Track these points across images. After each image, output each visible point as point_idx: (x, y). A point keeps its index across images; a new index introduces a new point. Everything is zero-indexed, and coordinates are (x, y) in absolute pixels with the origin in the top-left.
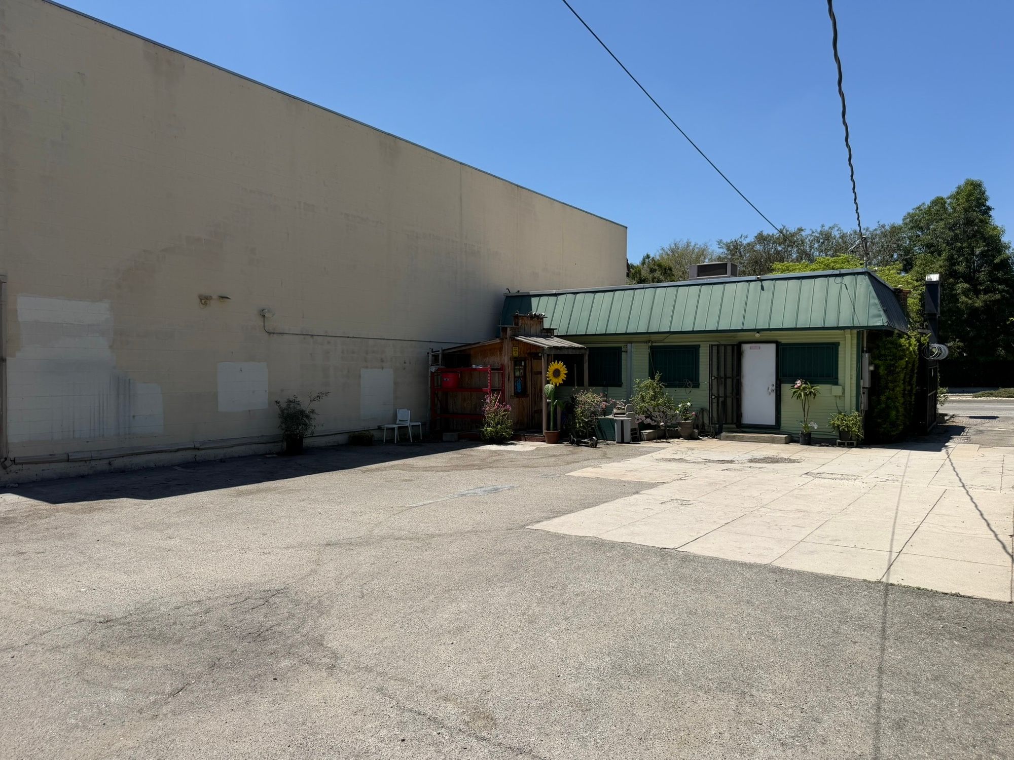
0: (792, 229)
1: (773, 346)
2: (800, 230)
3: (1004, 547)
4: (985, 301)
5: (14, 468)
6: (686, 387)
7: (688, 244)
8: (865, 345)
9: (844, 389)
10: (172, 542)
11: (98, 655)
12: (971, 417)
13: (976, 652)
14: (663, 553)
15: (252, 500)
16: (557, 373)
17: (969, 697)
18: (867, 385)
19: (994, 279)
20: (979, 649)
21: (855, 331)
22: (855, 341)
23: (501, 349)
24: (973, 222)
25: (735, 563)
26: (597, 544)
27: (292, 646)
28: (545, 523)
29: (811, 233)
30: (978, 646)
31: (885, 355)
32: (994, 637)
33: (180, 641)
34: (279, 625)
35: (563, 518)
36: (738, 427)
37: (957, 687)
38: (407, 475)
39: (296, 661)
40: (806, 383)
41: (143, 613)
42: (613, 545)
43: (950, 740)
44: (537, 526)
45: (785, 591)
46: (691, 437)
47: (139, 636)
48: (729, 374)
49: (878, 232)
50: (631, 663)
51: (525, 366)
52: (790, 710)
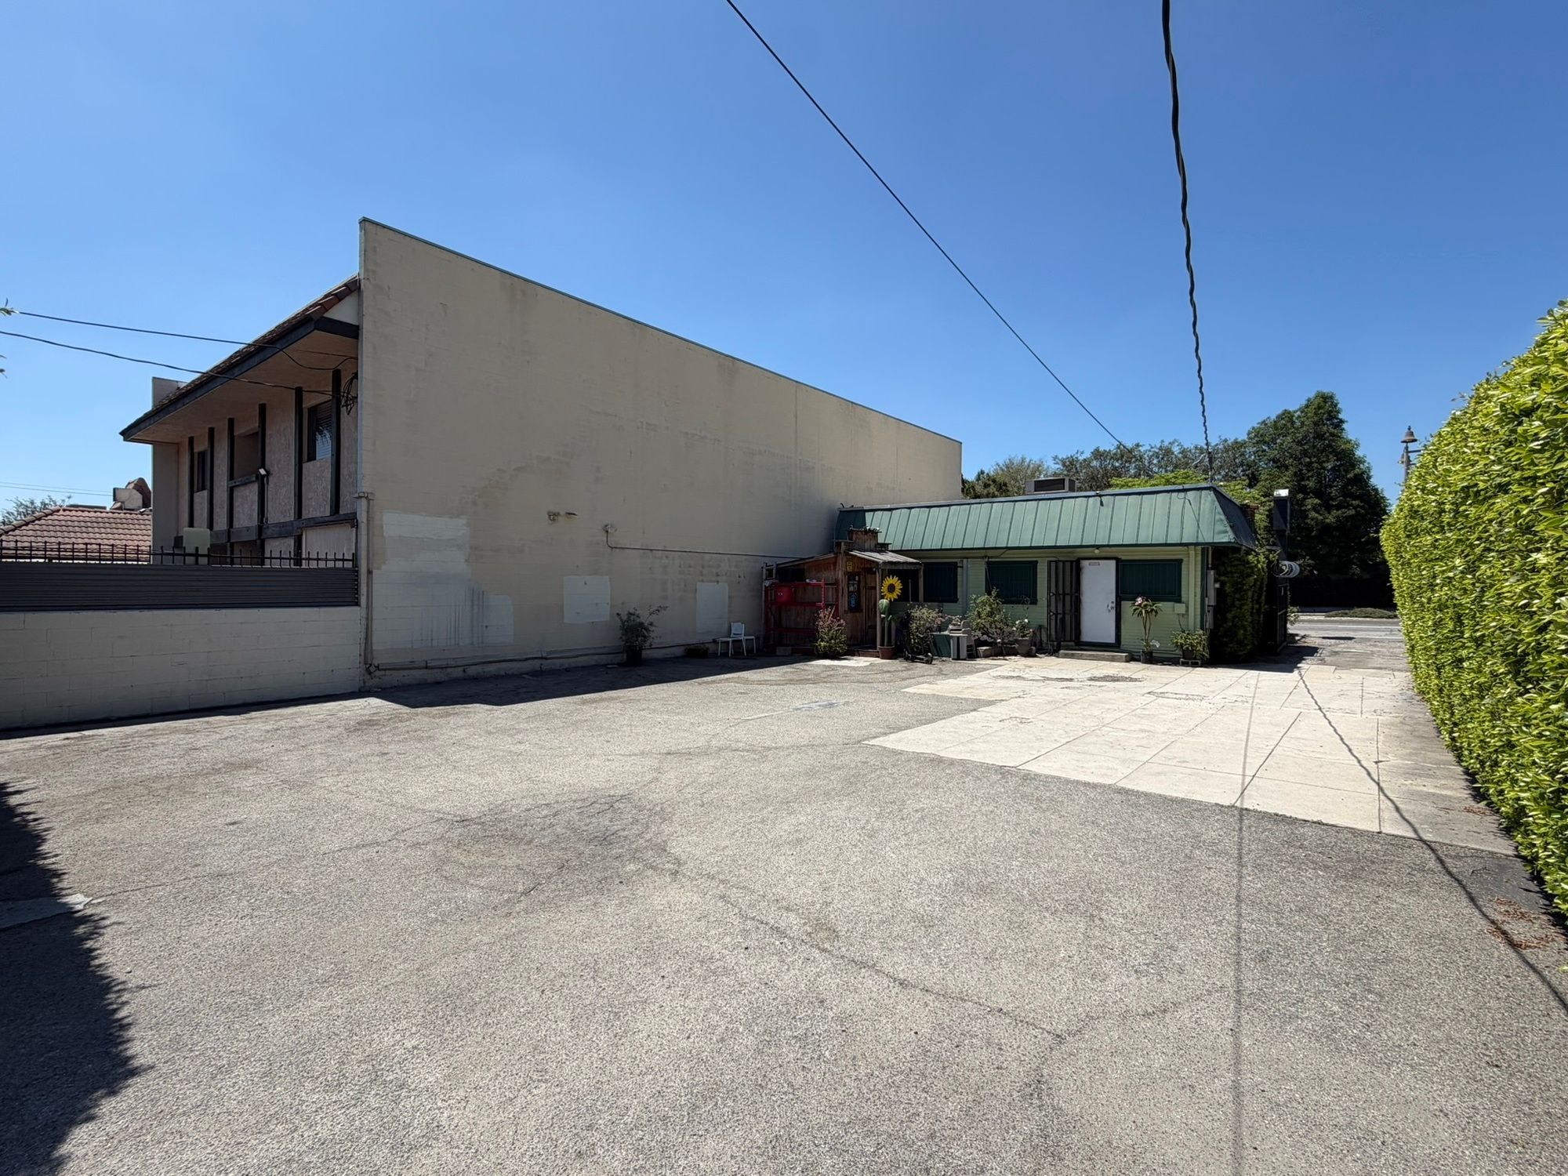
0: (1130, 445)
1: (1113, 563)
2: (1138, 445)
3: (1369, 774)
4: (1338, 517)
5: (378, 673)
6: (1023, 603)
7: (1023, 460)
8: (1210, 562)
9: (1187, 607)
10: (522, 747)
11: (455, 853)
12: (1324, 638)
13: (1344, 883)
14: (1003, 772)
15: (596, 708)
16: (891, 588)
17: (1339, 931)
18: (1213, 603)
19: (1346, 494)
20: (1347, 881)
21: (1199, 548)
22: (1199, 558)
23: (835, 564)
24: (1323, 435)
25: (1078, 782)
26: (937, 761)
27: (636, 850)
28: (881, 739)
29: (1149, 448)
30: (1345, 877)
31: (1231, 572)
32: (1362, 868)
33: (531, 842)
34: (624, 830)
35: (900, 734)
36: (1077, 644)
37: (1324, 920)
38: (742, 688)
39: (641, 866)
40: (1147, 601)
41: (496, 814)
42: (952, 763)
43: (1319, 976)
44: (873, 742)
45: (1132, 812)
46: (1029, 654)
47: (492, 836)
48: (1068, 591)
49: (1221, 447)
50: (973, 880)
51: (859, 581)
52: (1143, 936)
